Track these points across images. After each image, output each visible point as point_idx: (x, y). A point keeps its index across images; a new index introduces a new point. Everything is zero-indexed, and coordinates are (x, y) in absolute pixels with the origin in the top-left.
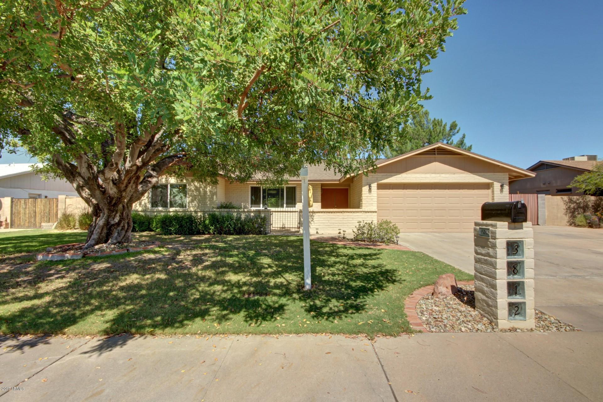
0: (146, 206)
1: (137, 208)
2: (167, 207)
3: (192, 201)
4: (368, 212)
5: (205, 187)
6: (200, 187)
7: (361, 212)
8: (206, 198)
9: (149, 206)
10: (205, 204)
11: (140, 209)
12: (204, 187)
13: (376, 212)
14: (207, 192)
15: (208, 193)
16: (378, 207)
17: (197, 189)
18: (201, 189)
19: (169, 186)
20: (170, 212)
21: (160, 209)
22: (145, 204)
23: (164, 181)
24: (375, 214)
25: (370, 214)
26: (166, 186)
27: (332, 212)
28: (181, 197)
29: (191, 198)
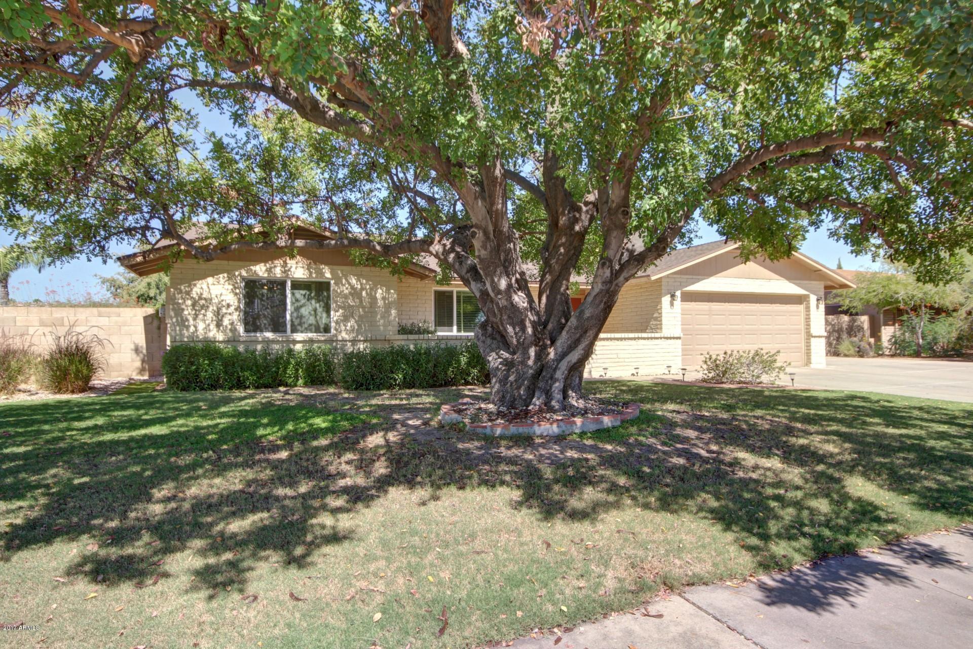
0: (234, 330)
1: (211, 335)
2: (285, 331)
3: (346, 319)
4: (670, 338)
5: (374, 289)
6: (362, 289)
7: (661, 338)
8: (376, 313)
9: (241, 329)
10: (373, 324)
11: (220, 337)
12: (371, 289)
13: (679, 338)
14: (376, 298)
15: (380, 303)
16: (683, 330)
17: (355, 293)
18: (364, 293)
19: (289, 284)
20: (295, 342)
21: (269, 335)
22: (232, 324)
23: (278, 272)
24: (679, 341)
25: (672, 341)
26: (283, 284)
27: (621, 339)
28: (315, 310)
29: (341, 311)
